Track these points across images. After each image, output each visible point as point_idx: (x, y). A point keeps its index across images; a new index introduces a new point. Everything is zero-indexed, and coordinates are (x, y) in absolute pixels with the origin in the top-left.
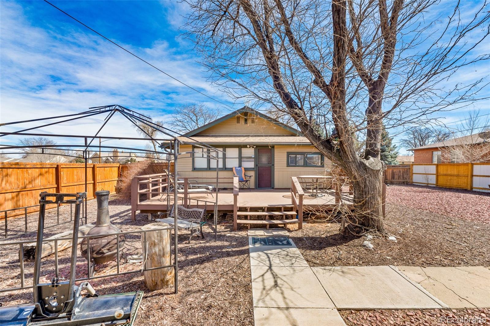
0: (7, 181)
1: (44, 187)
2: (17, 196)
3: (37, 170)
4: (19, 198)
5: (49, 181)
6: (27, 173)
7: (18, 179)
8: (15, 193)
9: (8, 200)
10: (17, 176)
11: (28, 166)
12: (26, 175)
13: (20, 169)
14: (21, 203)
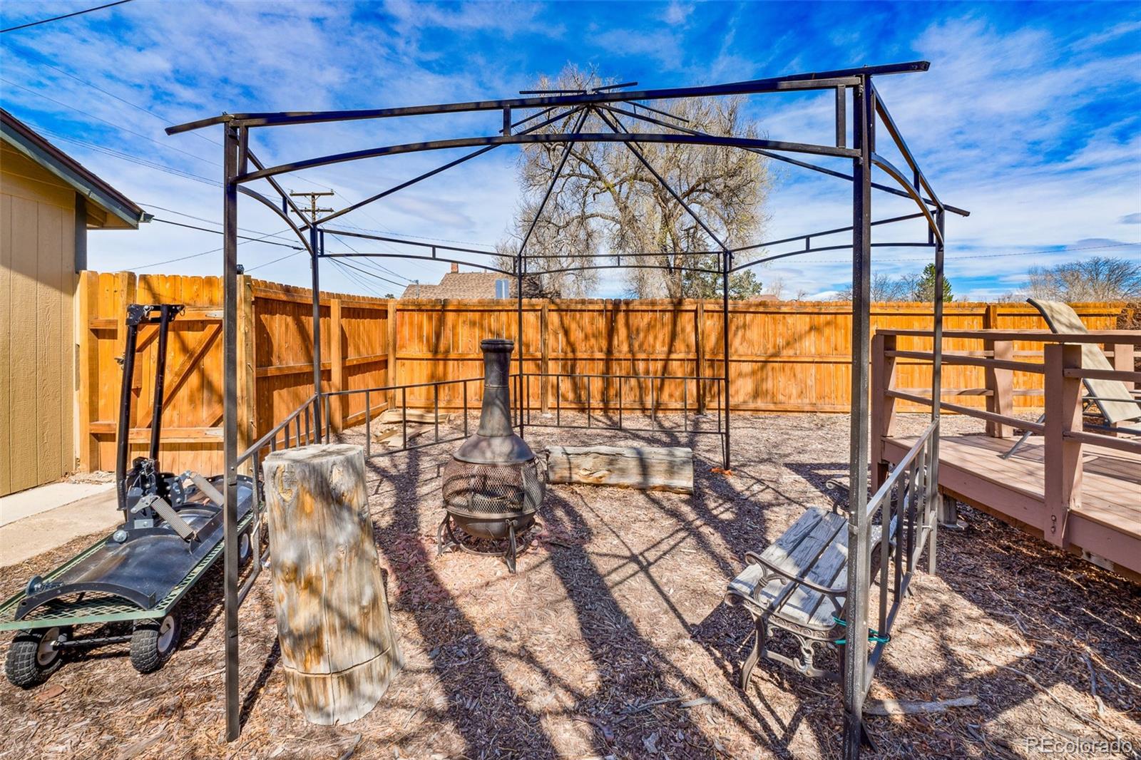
0: (744, 337)
1: (821, 357)
2: (762, 368)
3: (807, 318)
4: (767, 374)
5: (836, 346)
6: (784, 324)
7: (765, 335)
8: (759, 364)
9: (746, 375)
10: (764, 328)
11: (784, 309)
12: (780, 328)
13: (769, 316)
14: (769, 385)
